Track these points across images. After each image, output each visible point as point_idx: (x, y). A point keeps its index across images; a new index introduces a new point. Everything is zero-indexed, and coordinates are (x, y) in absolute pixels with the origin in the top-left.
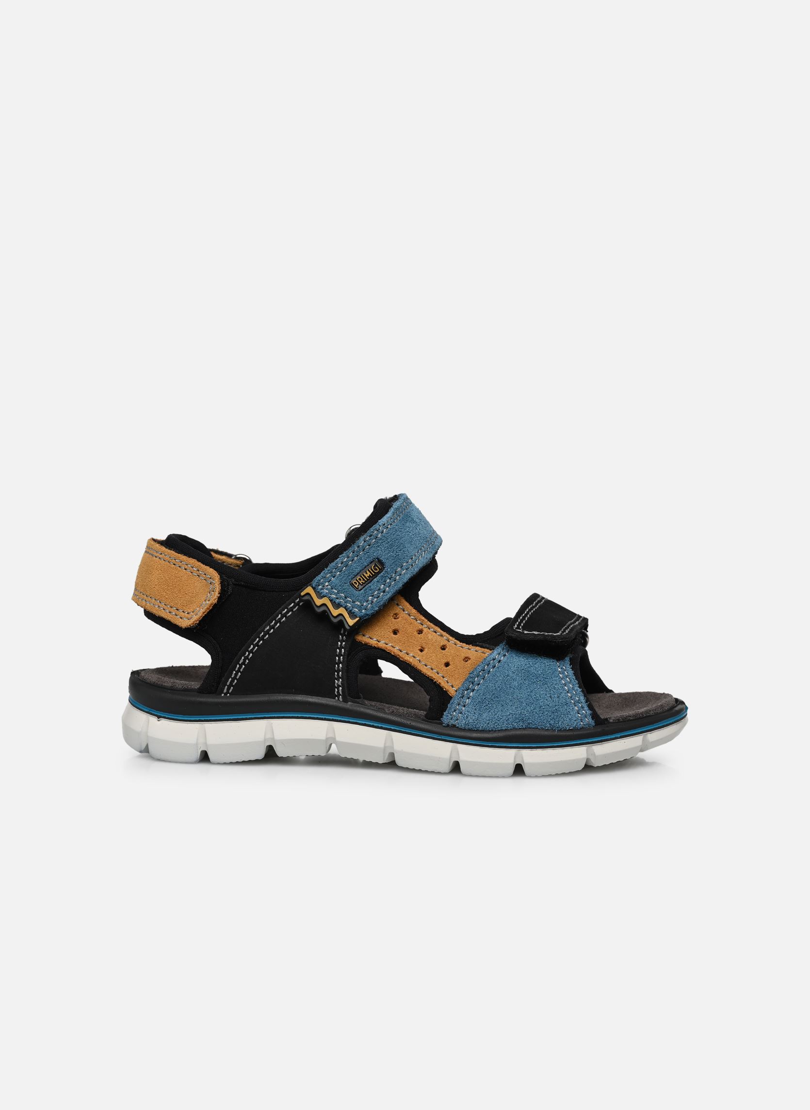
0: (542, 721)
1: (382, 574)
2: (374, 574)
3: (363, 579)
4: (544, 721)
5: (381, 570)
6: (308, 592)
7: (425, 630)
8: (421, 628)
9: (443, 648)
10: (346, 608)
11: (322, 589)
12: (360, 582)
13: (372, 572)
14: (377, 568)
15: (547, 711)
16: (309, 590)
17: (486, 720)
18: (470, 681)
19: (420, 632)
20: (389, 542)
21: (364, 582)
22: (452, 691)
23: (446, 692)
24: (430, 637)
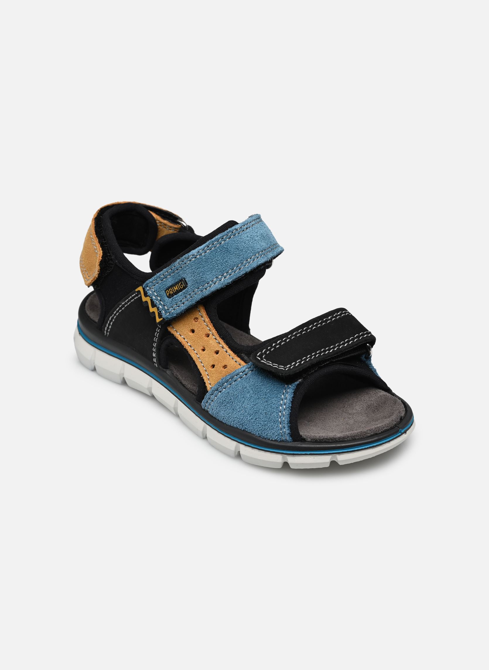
0: (255, 429)
1: (184, 291)
2: (179, 289)
3: (173, 292)
4: (256, 430)
5: (184, 288)
6: (139, 290)
7: (211, 335)
8: (208, 333)
9: (217, 352)
10: (158, 308)
11: (148, 290)
12: (171, 292)
13: (179, 287)
14: (182, 285)
15: (259, 423)
16: (140, 289)
17: (223, 415)
18: (221, 384)
19: (208, 336)
20: (192, 269)
21: (173, 293)
22: (209, 387)
23: (206, 387)
24: (211, 342)
